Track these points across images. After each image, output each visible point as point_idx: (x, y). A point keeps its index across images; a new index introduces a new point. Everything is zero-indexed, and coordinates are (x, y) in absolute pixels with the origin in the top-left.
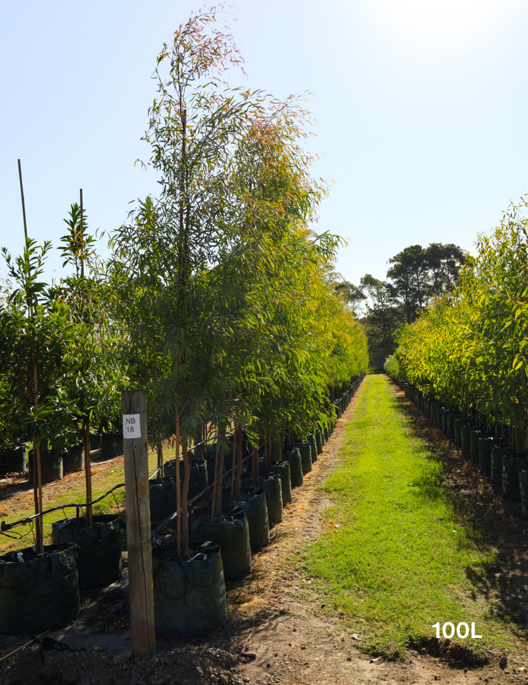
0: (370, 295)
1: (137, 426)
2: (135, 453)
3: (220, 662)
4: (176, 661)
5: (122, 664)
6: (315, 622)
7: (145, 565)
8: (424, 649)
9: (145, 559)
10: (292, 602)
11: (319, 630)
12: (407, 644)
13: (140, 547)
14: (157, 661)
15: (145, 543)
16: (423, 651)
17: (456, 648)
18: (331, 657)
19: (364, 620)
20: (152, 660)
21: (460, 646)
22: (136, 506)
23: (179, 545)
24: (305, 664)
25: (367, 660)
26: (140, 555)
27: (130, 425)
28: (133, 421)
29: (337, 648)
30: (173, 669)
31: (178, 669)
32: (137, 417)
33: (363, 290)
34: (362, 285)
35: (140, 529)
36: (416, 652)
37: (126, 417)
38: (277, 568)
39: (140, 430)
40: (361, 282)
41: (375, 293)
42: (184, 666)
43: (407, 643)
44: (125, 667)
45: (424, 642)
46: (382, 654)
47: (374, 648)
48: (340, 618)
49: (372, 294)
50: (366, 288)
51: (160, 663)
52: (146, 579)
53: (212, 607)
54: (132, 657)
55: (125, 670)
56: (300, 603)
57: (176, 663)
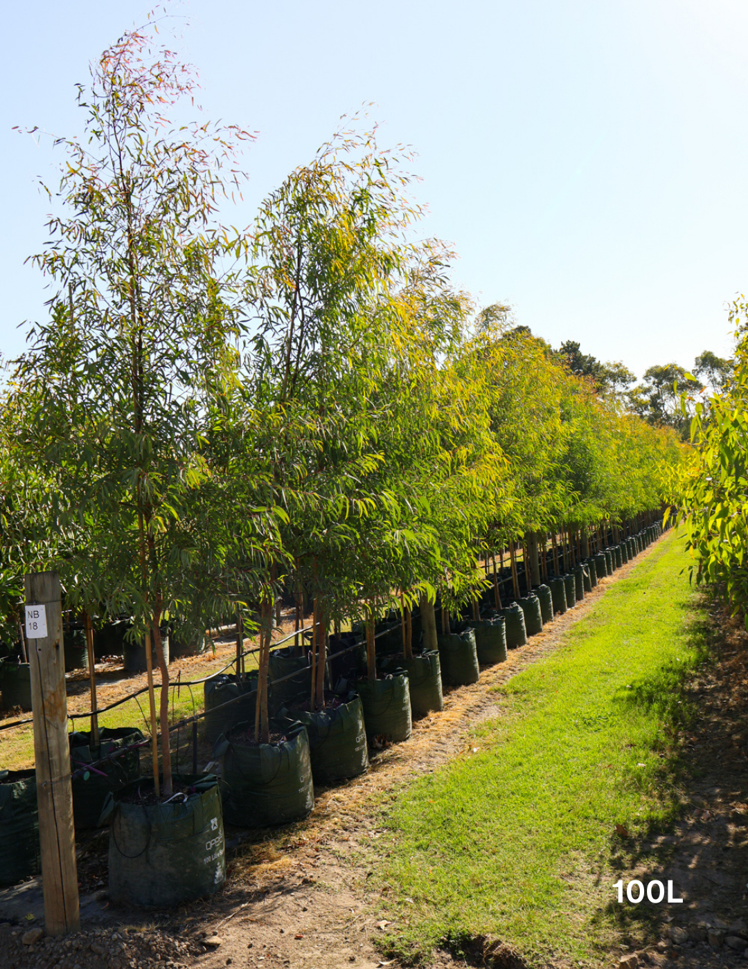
0: (711, 383)
1: (42, 621)
2: (40, 658)
3: (153, 953)
4: (90, 947)
5: (29, 945)
6: (346, 899)
7: (57, 812)
8: (461, 952)
9: (56, 804)
10: (332, 865)
11: (340, 910)
12: (441, 943)
13: (49, 786)
14: (68, 945)
15: (57, 782)
16: (461, 955)
17: (504, 955)
18: (330, 955)
19: (411, 901)
20: (63, 943)
21: (509, 952)
22: (43, 730)
23: (156, 779)
24: (285, 962)
25: (376, 962)
26: (50, 799)
27: (33, 620)
28: (36, 614)
29: (348, 940)
30: (85, 957)
31: (90, 959)
32: (41, 609)
33: (699, 375)
34: (697, 368)
35: (50, 762)
36: (449, 956)
37: (28, 609)
38: (347, 811)
39: (45, 627)
40: (697, 364)
41: (719, 380)
42: (100, 955)
43: (442, 940)
44: (31, 949)
45: (465, 940)
46: (399, 955)
47: (393, 945)
48: (382, 895)
49: (714, 381)
50: (704, 373)
51: (70, 948)
52: (59, 830)
53: (188, 870)
54: (43, 936)
55: (32, 953)
56: (343, 867)
57: (90, 950)
